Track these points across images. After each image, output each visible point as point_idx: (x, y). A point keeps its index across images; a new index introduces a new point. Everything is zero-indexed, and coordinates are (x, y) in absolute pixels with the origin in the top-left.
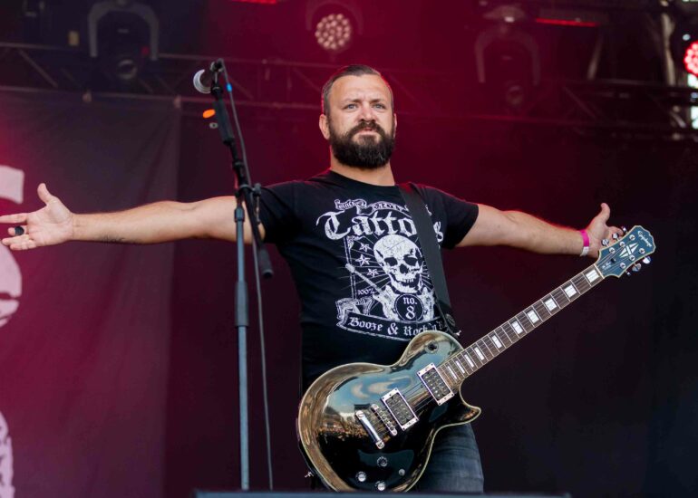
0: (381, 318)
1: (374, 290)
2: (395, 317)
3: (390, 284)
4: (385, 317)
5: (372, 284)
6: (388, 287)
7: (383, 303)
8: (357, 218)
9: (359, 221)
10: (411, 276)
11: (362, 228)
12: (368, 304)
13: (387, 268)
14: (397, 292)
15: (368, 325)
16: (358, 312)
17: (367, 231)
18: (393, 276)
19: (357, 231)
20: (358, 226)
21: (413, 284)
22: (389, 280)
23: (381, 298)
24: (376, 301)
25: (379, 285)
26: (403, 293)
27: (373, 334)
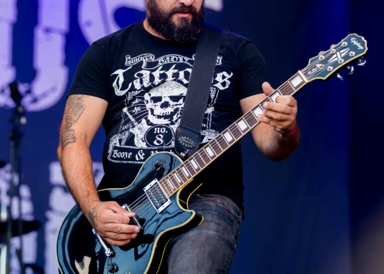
0: (131, 147)
1: (133, 124)
2: (144, 145)
3: (146, 119)
4: (135, 146)
5: (133, 120)
6: (144, 121)
7: (136, 135)
8: (140, 72)
9: (140, 75)
10: (169, 110)
11: (141, 82)
12: (125, 137)
13: (149, 106)
14: (151, 124)
15: (122, 155)
16: (118, 145)
17: (146, 84)
18: (152, 111)
19: (137, 85)
20: (139, 80)
21: (169, 117)
22: (148, 114)
23: (135, 131)
24: (131, 133)
25: (137, 120)
26: (155, 125)
27: (125, 162)
